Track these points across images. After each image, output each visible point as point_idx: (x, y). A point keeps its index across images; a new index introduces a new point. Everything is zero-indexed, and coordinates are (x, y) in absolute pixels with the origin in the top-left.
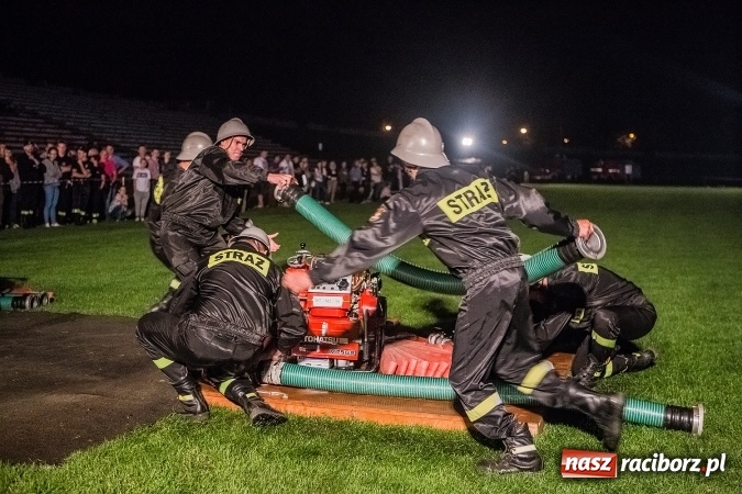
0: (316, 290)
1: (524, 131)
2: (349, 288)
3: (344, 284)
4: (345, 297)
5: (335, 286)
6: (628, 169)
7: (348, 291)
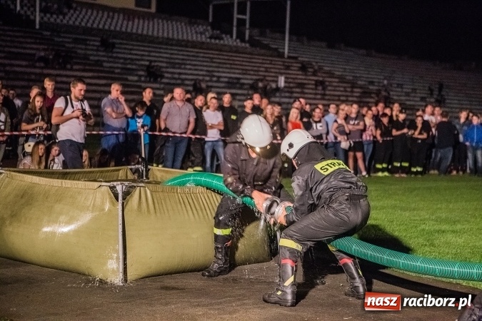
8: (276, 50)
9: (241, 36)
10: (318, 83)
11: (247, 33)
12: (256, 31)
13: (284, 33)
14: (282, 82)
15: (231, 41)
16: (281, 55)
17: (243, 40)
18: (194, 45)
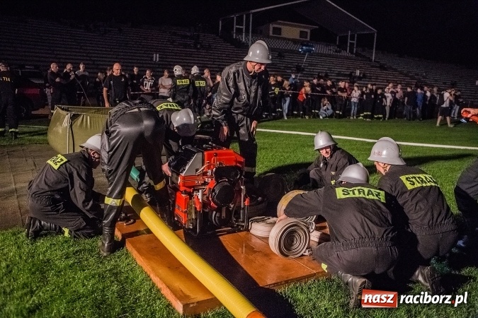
8: (369, 58)
9: (351, 51)
11: (355, 50)
12: (360, 49)
13: (373, 49)
14: (358, 73)
15: (346, 53)
16: (371, 60)
17: (352, 53)
18: (326, 56)
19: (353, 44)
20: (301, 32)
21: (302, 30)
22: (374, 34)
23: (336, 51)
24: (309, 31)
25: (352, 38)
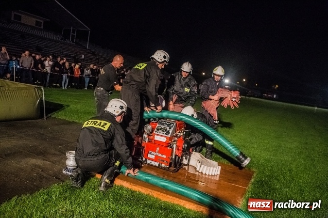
0: (156, 133)
1: (244, 80)
2: (170, 135)
3: (168, 133)
4: (167, 137)
5: (164, 133)
6: (275, 96)
7: (169, 136)
8: (84, 46)
9: (72, 40)
10: (96, 59)
11: (75, 40)
12: (78, 40)
13: (87, 41)
14: (83, 57)
15: (69, 41)
16: (85, 48)
17: (73, 42)
19: (74, 36)
20: (36, 21)
21: (37, 20)
22: (89, 31)
23: (62, 39)
24: (42, 21)
25: (74, 32)
